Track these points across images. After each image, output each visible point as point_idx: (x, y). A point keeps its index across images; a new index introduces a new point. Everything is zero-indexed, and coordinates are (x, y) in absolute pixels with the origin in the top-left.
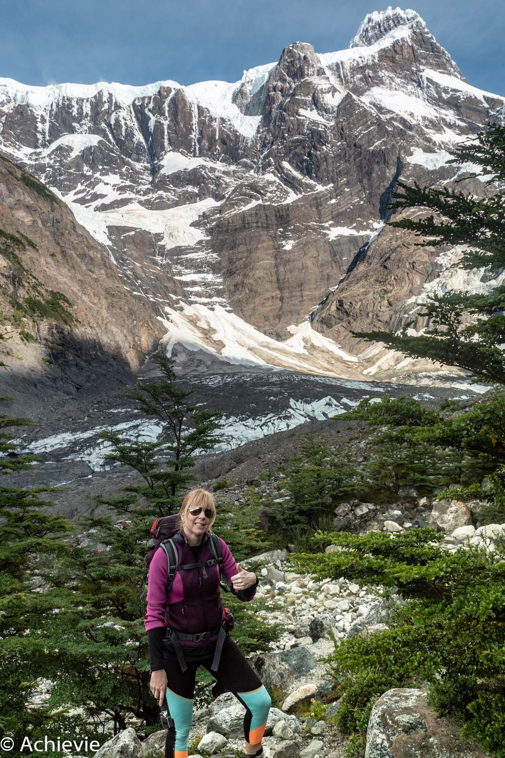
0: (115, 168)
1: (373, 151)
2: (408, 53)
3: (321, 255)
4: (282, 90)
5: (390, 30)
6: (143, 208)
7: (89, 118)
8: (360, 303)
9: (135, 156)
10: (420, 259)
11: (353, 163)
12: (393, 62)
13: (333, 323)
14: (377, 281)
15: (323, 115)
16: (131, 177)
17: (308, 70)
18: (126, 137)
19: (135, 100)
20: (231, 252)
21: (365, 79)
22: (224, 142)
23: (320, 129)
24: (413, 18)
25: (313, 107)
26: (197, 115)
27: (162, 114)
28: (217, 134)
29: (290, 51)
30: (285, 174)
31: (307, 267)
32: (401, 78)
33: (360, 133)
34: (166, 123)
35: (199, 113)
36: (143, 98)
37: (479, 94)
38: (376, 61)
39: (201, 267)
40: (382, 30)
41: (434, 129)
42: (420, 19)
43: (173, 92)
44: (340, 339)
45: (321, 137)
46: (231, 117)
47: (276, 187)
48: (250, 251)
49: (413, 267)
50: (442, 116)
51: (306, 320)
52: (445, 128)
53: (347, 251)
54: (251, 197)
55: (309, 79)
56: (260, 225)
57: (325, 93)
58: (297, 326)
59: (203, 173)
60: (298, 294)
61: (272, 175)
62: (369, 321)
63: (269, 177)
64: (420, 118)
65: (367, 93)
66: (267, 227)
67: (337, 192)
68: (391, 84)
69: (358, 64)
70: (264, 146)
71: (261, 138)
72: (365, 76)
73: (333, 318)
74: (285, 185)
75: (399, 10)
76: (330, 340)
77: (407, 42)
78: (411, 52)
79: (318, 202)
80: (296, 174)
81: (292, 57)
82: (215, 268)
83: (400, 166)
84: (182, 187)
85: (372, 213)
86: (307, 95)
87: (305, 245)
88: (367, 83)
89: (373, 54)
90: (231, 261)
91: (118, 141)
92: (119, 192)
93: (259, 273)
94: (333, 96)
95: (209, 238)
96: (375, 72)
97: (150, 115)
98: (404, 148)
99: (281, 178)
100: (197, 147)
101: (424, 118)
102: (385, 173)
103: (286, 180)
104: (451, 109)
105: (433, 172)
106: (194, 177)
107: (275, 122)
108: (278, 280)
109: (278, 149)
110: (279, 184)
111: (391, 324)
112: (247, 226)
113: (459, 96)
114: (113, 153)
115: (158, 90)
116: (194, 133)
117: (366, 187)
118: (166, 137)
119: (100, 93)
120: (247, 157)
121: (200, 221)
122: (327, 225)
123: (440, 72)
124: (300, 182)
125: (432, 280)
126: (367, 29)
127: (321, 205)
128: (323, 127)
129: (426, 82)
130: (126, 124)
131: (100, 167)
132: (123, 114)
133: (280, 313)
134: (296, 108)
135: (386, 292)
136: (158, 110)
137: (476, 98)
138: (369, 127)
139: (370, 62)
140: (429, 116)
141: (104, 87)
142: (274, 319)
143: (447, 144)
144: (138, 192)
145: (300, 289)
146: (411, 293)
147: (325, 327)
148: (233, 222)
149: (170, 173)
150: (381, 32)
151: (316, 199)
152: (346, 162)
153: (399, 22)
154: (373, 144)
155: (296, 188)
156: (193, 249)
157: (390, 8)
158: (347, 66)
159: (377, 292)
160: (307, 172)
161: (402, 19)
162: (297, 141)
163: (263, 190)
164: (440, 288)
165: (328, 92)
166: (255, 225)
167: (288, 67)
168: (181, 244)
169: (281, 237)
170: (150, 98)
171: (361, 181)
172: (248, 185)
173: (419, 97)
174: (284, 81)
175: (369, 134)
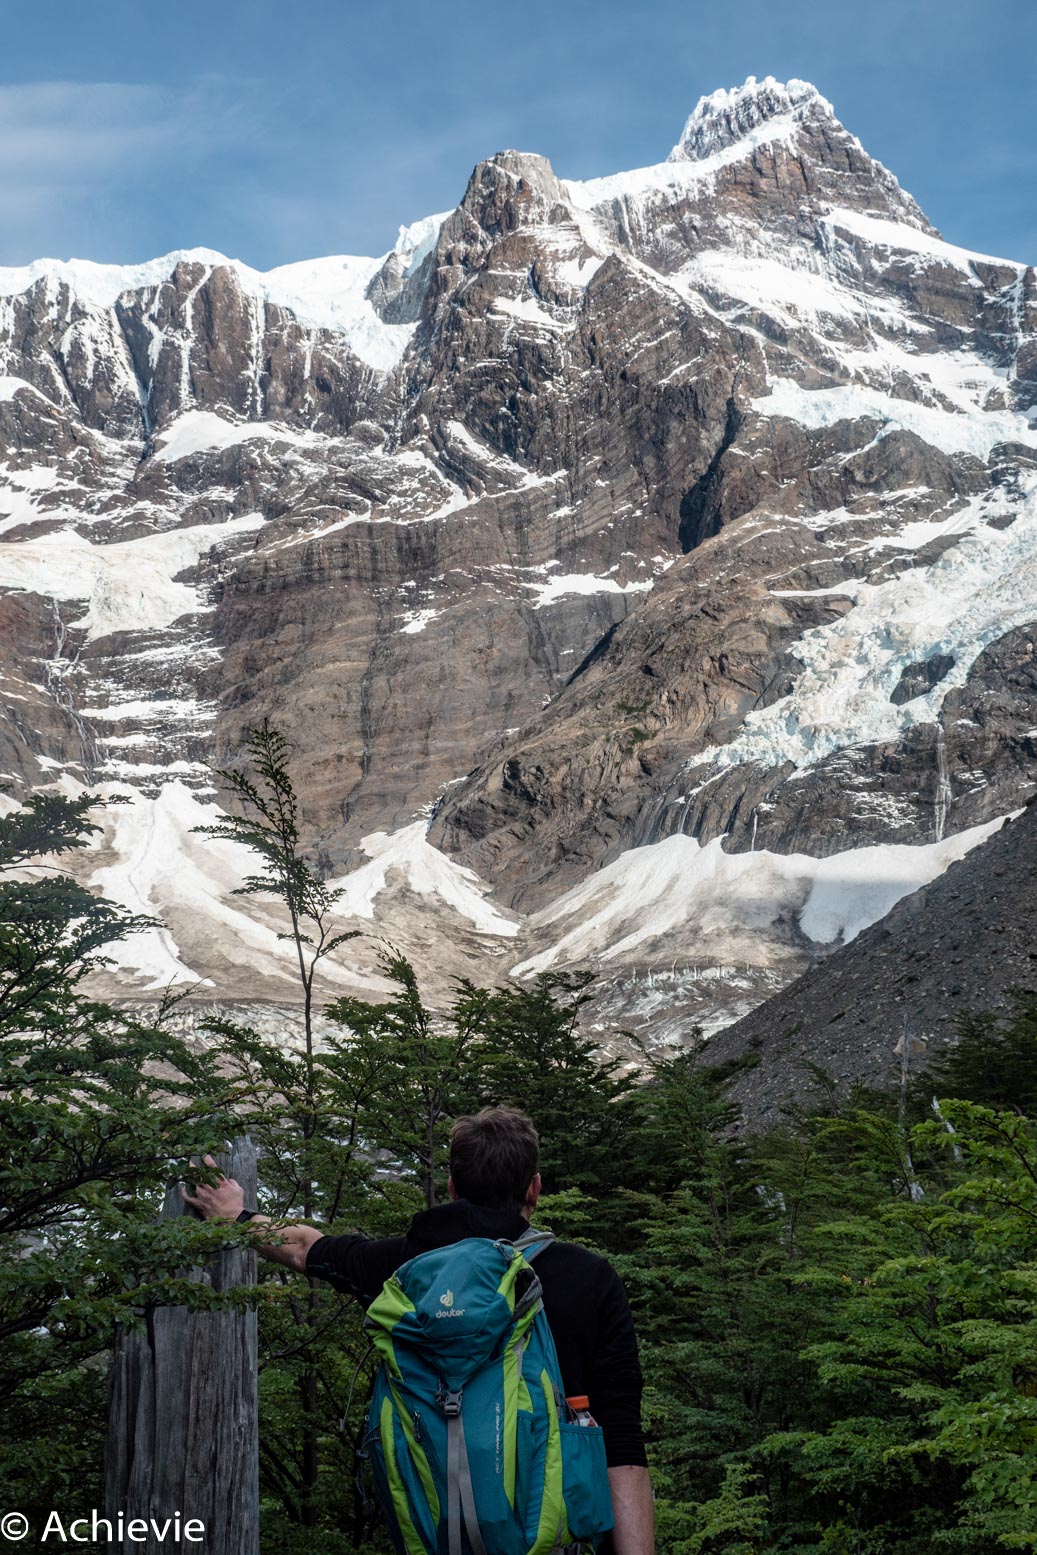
0: (49, 452)
1: (668, 387)
2: (791, 174)
3: (499, 645)
4: (465, 261)
5: (752, 126)
6: (86, 542)
7: (9, 341)
8: (564, 769)
9: (113, 425)
10: (742, 646)
11: (618, 420)
12: (754, 195)
13: (489, 824)
14: (622, 706)
15: (550, 311)
16: (84, 472)
17: (527, 210)
18: (95, 381)
19: (121, 297)
20: (259, 642)
21: (684, 233)
22: (323, 386)
23: (539, 341)
24: (804, 98)
25: (531, 292)
26: (262, 325)
27: (179, 325)
28: (308, 367)
29: (488, 172)
30: (451, 452)
31: (453, 676)
32: (775, 230)
33: (637, 348)
34: (186, 345)
35: (266, 321)
36: (139, 293)
37: (959, 258)
38: (711, 192)
39: (169, 683)
40: (734, 127)
41: (846, 341)
42: (819, 99)
43: (208, 273)
44: (497, 869)
45: (541, 360)
46: (347, 326)
47: (420, 481)
48: (309, 639)
49: (722, 668)
50: (873, 312)
51: (420, 817)
52: (878, 339)
53: (578, 632)
54: (347, 505)
55: (524, 230)
56: (352, 572)
57: (563, 260)
58: (390, 834)
59: (254, 456)
60: (416, 746)
61: (419, 454)
62: (582, 817)
63: (411, 458)
64: (813, 317)
65: (688, 264)
66: (374, 578)
67: (576, 490)
68: (747, 243)
69: (665, 199)
70: (414, 388)
71: (408, 370)
72: (682, 228)
73: (489, 810)
74: (447, 476)
75: (770, 83)
76: (468, 873)
77: (787, 149)
78: (798, 172)
79: (520, 515)
80: (479, 450)
81: (493, 183)
82: (203, 685)
83: (734, 422)
84: (201, 489)
85: (663, 539)
86: (520, 266)
87: (461, 620)
88: (688, 241)
89: (702, 176)
90: (251, 666)
91: (77, 392)
92: (43, 506)
93: (314, 695)
94: (581, 266)
95: (212, 609)
96: (707, 217)
97: (153, 328)
98: (748, 378)
99: (440, 463)
100: (260, 397)
101: (824, 317)
102: (697, 439)
103: (449, 465)
104: (894, 294)
105: (819, 434)
106: (232, 468)
107: (440, 330)
108: (365, 711)
109: (440, 393)
110: (433, 475)
111: (639, 823)
112: (316, 576)
113: (912, 265)
114: (50, 416)
115: (171, 271)
116: (252, 367)
117: (652, 474)
118: (185, 378)
119: (41, 285)
120: (371, 416)
121: (200, 567)
122: (541, 570)
123: (871, 216)
124: (480, 469)
125: (773, 701)
126: (700, 130)
127: (530, 521)
128: (549, 336)
129: (833, 237)
130: (96, 351)
131: (12, 451)
132: (90, 328)
133: (351, 800)
134: (486, 296)
135: (639, 736)
136: (171, 317)
137: (950, 266)
138: (659, 333)
139: (695, 196)
140: (836, 310)
141: (51, 270)
142: (332, 818)
143: (878, 373)
144: (89, 505)
145: (422, 733)
146: (710, 736)
147: (463, 835)
148: (279, 568)
149: (175, 458)
150: (732, 133)
151: (516, 506)
152: (601, 416)
153: (771, 109)
154: (669, 372)
155: (470, 482)
156: (161, 637)
157: (751, 79)
158: (639, 206)
159: (617, 737)
160: (505, 443)
161: (777, 100)
162: (485, 371)
163: (381, 488)
164: (783, 723)
165: (571, 258)
166: (338, 573)
167: (483, 208)
168: (132, 624)
169: (404, 601)
170: (154, 290)
171: (638, 462)
172: (344, 479)
173: (817, 272)
174: (471, 238)
175: (659, 348)
